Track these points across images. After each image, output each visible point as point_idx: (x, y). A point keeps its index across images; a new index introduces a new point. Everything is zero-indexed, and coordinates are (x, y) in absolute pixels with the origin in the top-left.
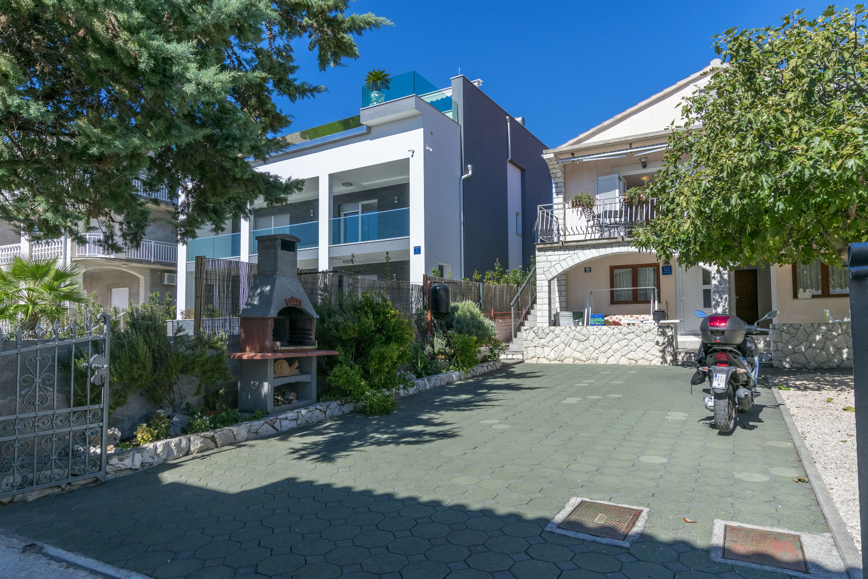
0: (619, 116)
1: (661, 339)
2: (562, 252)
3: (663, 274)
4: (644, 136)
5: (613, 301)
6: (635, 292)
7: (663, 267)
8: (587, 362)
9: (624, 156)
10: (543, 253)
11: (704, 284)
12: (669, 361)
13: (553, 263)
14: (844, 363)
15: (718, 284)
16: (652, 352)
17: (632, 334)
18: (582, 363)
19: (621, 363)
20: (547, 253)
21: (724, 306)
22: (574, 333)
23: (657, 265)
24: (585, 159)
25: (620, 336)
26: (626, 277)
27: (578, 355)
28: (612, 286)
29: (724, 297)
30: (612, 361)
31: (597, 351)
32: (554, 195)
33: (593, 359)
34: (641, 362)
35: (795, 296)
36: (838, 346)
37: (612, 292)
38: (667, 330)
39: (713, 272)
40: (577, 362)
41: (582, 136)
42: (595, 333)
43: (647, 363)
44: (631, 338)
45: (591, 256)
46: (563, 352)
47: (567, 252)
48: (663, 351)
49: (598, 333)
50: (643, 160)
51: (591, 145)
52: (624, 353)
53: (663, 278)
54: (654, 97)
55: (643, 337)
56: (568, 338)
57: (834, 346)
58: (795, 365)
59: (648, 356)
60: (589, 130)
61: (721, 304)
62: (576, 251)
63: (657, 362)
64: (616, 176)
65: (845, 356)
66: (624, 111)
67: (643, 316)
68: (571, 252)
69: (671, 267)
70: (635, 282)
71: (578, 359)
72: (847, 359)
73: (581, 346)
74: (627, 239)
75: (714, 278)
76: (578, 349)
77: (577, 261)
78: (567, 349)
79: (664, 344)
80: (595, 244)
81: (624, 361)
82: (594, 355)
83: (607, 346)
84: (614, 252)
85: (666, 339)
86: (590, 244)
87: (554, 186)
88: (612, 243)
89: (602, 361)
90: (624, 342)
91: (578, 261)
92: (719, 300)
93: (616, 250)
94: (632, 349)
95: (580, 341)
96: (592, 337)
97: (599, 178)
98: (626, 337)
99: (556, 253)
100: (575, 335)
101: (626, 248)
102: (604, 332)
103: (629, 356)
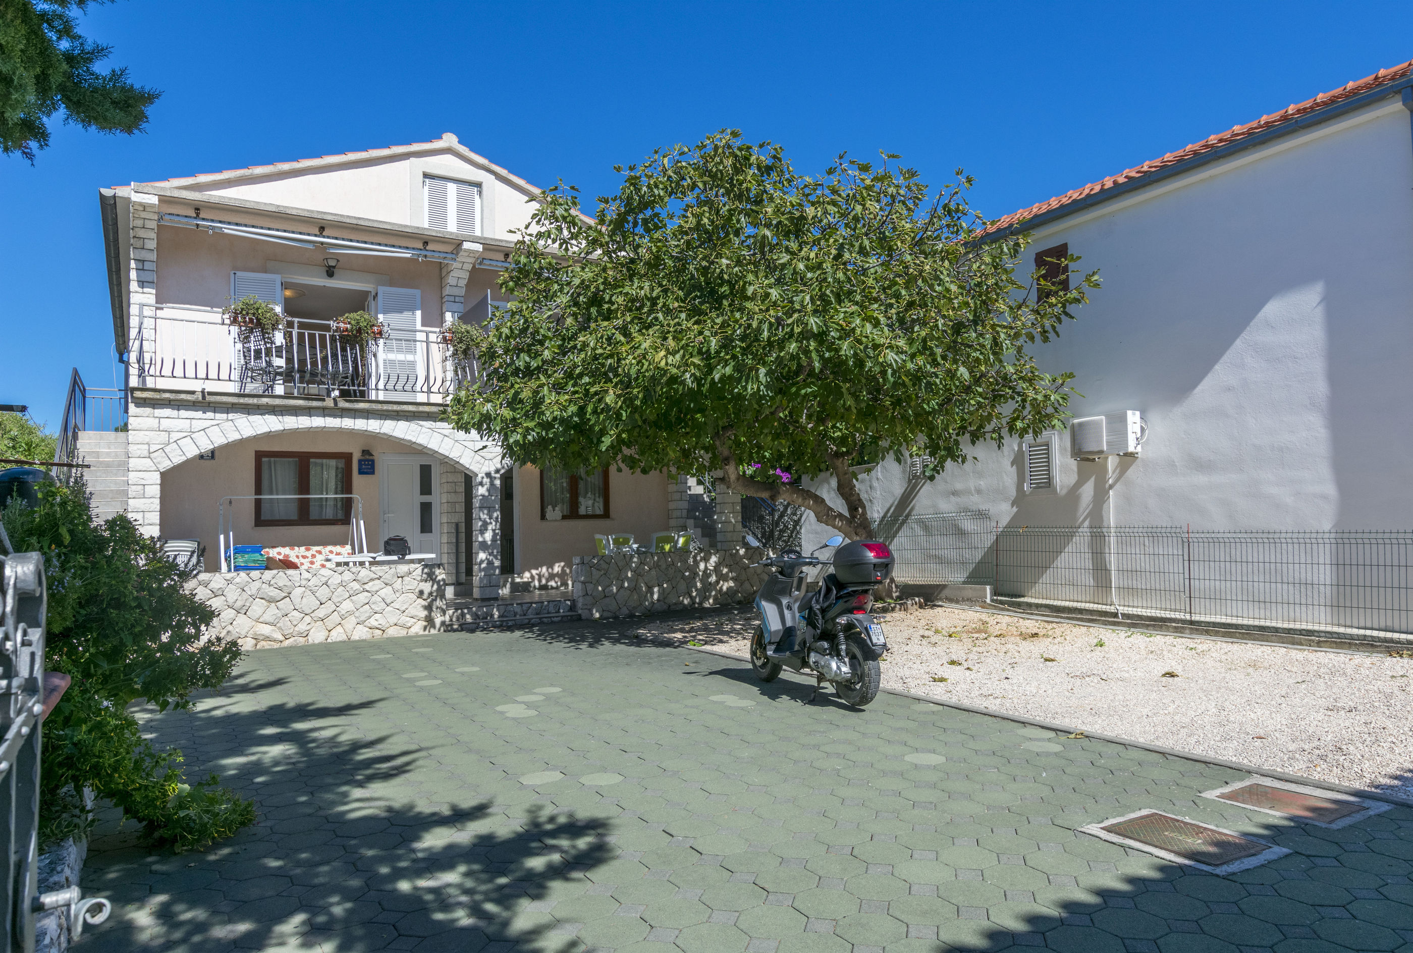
0: (286, 166)
1: (427, 587)
2: (199, 414)
3: (361, 472)
4: (355, 222)
5: (260, 521)
6: (304, 506)
7: (360, 461)
8: (286, 643)
9: (311, 247)
10: (148, 410)
11: (422, 494)
12: (438, 625)
13: (175, 436)
14: (655, 606)
15: (487, 494)
16: (412, 611)
17: (377, 582)
18: (276, 646)
19: (356, 637)
20: (159, 412)
21: (494, 530)
22: (257, 584)
23: (348, 457)
24: (229, 230)
25: (356, 586)
26: (284, 474)
27: (266, 630)
28: (258, 490)
29: (495, 515)
30: (337, 635)
31: (308, 619)
32: (134, 286)
33: (300, 634)
34: (392, 632)
35: (543, 517)
36: (650, 584)
37: (258, 503)
38: (437, 571)
39: (480, 476)
40: (263, 645)
41: (203, 178)
42: (304, 583)
43: (403, 633)
44: (374, 589)
45: (265, 429)
46: (230, 628)
47: (210, 415)
48: (429, 608)
49: (310, 584)
50: (332, 263)
51: (222, 201)
52: (362, 618)
53: (358, 480)
54: (352, 156)
55: (398, 584)
56: (245, 596)
57: (646, 584)
58: (606, 614)
59: (404, 619)
60: (220, 171)
61: (490, 527)
62: (231, 416)
63: (417, 628)
64: (278, 278)
65: (656, 597)
66: (296, 159)
67: (330, 548)
68: (218, 416)
69: (373, 461)
70: (304, 486)
71: (267, 638)
72: (658, 600)
73: (272, 612)
74: (342, 404)
75: (481, 484)
76: (267, 617)
77: (234, 436)
78: (241, 619)
79: (431, 594)
80: (274, 406)
81: (360, 633)
82: (302, 627)
83: (330, 606)
84: (314, 425)
85: (435, 587)
86: (267, 405)
87: (133, 264)
88: (310, 408)
89: (317, 636)
90: (363, 597)
91: (236, 436)
92: (488, 521)
93: (318, 422)
94: (377, 609)
95: (271, 601)
96: (298, 592)
97: (239, 274)
98: (367, 587)
99: (183, 413)
100: (259, 589)
101: (339, 420)
102: (324, 580)
103: (373, 622)
